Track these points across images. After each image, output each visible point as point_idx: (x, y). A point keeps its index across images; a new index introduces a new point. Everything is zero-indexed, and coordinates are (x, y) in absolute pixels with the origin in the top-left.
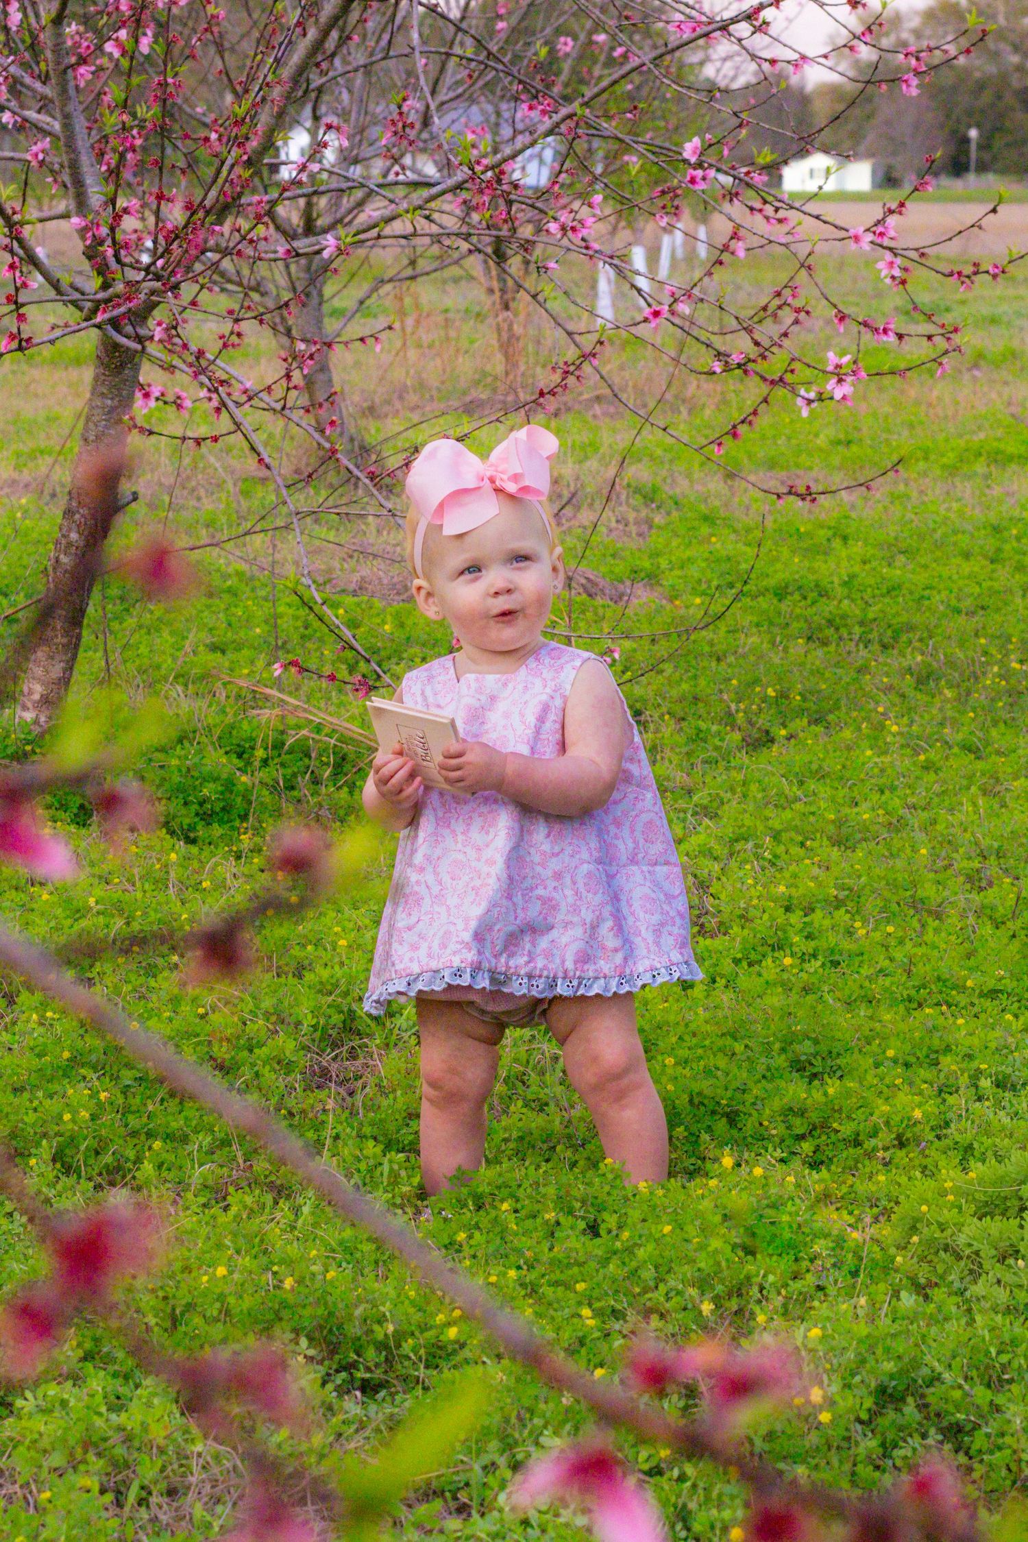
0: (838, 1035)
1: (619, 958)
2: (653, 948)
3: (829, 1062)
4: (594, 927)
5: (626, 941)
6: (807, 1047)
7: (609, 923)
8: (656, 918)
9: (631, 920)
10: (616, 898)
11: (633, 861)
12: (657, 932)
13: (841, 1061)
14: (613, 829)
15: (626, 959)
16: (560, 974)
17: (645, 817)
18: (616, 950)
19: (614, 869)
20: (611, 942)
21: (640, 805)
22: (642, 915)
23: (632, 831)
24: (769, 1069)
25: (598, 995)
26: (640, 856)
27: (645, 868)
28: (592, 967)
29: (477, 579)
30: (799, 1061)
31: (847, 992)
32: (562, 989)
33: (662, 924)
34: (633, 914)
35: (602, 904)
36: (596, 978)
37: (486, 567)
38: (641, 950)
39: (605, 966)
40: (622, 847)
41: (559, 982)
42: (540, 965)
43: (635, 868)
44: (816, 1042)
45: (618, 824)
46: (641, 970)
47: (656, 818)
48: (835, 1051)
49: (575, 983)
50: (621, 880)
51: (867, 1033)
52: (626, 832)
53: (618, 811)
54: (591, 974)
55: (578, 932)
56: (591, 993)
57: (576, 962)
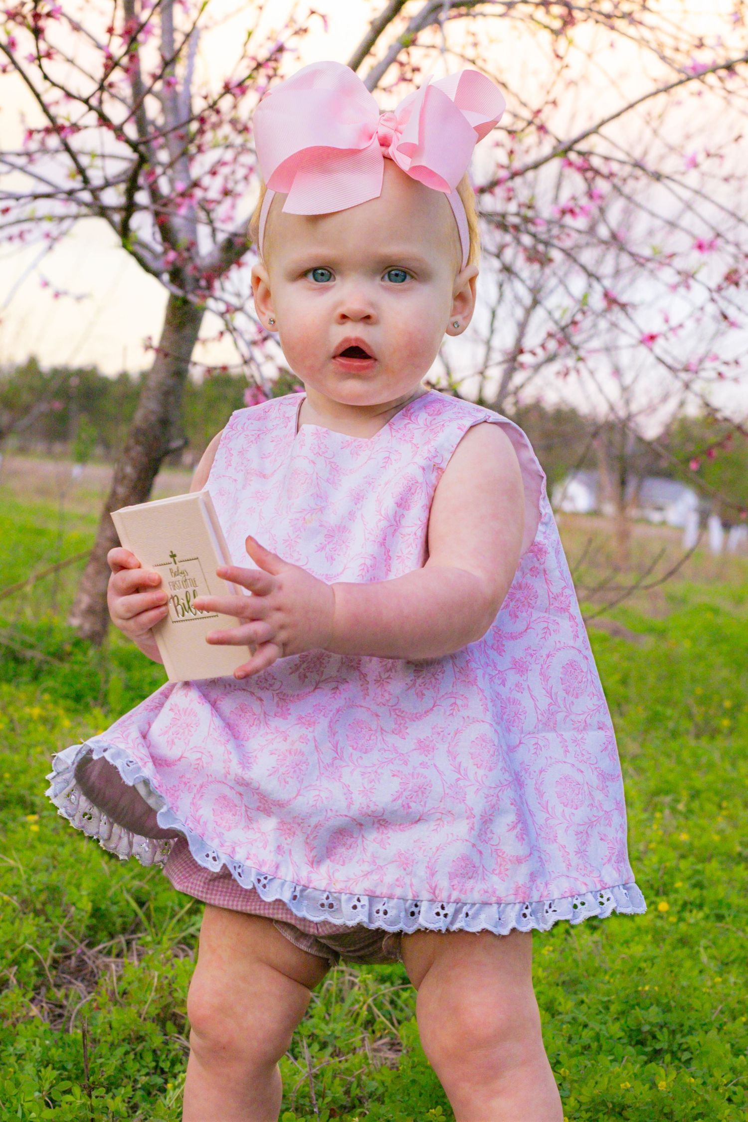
0: (696, 1004)
1: (522, 875)
2: (575, 860)
3: (679, 1038)
4: (487, 820)
5: (533, 850)
6: (654, 1015)
7: (511, 818)
8: (581, 814)
9: (540, 818)
10: (518, 782)
11: (549, 722)
12: (583, 835)
13: (692, 1040)
14: (512, 678)
15: (533, 876)
16: (425, 896)
17: (563, 657)
18: (519, 860)
19: (514, 739)
20: (511, 846)
21: (551, 640)
22: (559, 808)
23: (545, 677)
24: (597, 1037)
25: (485, 932)
26: (560, 717)
27: (568, 735)
28: (480, 886)
29: (327, 289)
30: (639, 1031)
31: (726, 950)
32: (427, 919)
33: (591, 824)
34: (546, 808)
35: (500, 786)
36: (485, 904)
37: (342, 274)
38: (556, 865)
39: (502, 887)
40: (526, 702)
41: (424, 907)
42: (389, 878)
43: (551, 736)
44: (667, 1009)
45: (520, 667)
46: (556, 895)
47: (579, 658)
48: (687, 1024)
49: (450, 910)
50: (523, 754)
51: (733, 1004)
52: (533, 678)
53: (515, 649)
54: (476, 896)
55: (461, 828)
56: (475, 928)
57: (452, 876)
